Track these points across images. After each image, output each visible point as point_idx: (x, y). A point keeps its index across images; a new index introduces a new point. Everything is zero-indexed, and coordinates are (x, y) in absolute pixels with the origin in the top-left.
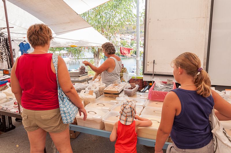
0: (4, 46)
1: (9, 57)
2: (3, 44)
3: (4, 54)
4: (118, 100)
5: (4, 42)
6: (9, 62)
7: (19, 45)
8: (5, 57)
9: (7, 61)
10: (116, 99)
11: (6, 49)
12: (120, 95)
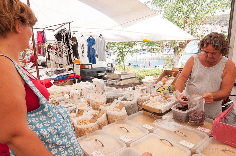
0: (65, 41)
1: (69, 53)
2: (64, 39)
3: (64, 50)
4: (155, 126)
5: (64, 37)
6: (68, 58)
7: (87, 40)
8: (64, 53)
9: (67, 56)
10: (154, 123)
11: (66, 44)
12: (164, 117)
